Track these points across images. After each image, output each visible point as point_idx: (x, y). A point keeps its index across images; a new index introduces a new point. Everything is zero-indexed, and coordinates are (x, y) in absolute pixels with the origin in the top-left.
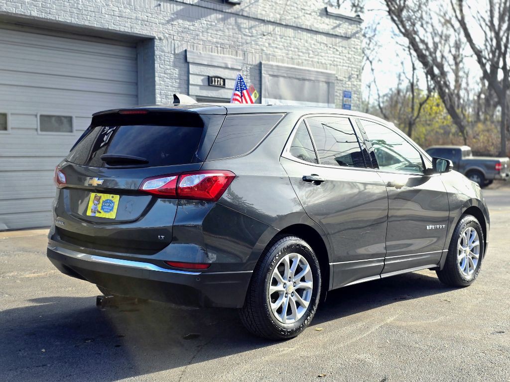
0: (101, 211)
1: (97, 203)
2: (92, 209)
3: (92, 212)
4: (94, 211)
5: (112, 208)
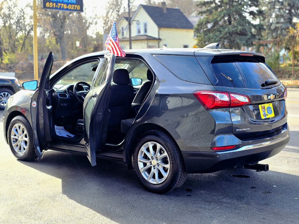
0: (268, 114)
1: (264, 110)
2: (263, 115)
3: (264, 116)
4: (265, 115)
5: (272, 111)
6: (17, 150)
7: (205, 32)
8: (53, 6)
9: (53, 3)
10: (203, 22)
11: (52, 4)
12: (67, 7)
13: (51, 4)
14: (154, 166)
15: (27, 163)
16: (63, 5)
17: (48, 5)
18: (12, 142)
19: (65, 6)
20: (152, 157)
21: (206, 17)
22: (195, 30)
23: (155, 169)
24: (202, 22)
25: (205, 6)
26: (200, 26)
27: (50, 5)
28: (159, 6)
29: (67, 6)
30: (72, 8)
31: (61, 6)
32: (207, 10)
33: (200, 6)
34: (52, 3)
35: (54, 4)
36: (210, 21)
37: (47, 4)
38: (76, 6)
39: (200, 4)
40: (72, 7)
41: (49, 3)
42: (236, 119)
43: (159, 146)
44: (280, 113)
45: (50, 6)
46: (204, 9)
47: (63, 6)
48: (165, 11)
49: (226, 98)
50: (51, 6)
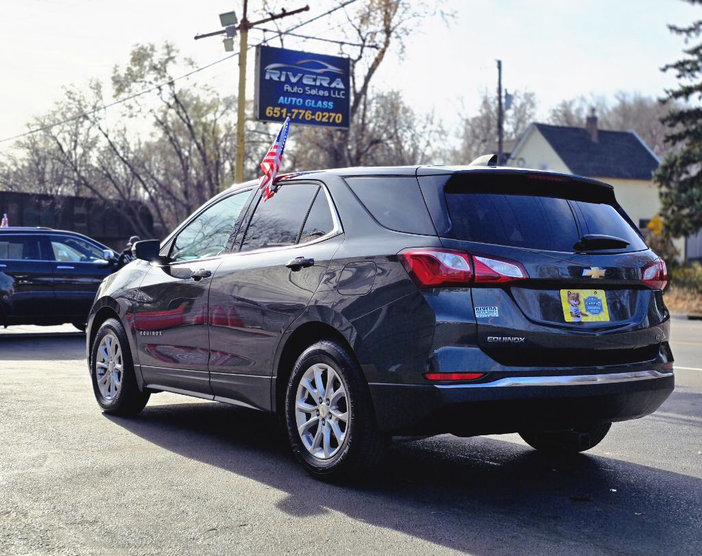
5: (601, 307)
6: (103, 390)
7: (681, 183)
8: (281, 114)
9: (281, 109)
10: (676, 160)
11: (280, 111)
12: (313, 117)
13: (277, 109)
14: (323, 419)
15: (114, 418)
16: (303, 112)
17: (269, 113)
18: (98, 376)
19: (308, 115)
20: (320, 398)
21: (685, 148)
22: (656, 178)
23: (324, 425)
24: (673, 159)
25: (683, 122)
26: (669, 171)
27: (274, 113)
28: (579, 126)
29: (313, 114)
30: (325, 120)
31: (299, 114)
32: (688, 133)
33: (668, 123)
34: (279, 109)
35: (284, 111)
36: (696, 158)
37: (269, 111)
38: (333, 115)
39: (668, 119)
40: (323, 117)
41: (272, 108)
42: (487, 313)
43: (331, 373)
44: (629, 314)
45: (274, 115)
46: (680, 128)
47: (304, 114)
48: (595, 139)
49: (463, 265)
50: (276, 114)
